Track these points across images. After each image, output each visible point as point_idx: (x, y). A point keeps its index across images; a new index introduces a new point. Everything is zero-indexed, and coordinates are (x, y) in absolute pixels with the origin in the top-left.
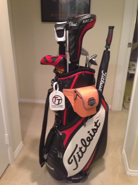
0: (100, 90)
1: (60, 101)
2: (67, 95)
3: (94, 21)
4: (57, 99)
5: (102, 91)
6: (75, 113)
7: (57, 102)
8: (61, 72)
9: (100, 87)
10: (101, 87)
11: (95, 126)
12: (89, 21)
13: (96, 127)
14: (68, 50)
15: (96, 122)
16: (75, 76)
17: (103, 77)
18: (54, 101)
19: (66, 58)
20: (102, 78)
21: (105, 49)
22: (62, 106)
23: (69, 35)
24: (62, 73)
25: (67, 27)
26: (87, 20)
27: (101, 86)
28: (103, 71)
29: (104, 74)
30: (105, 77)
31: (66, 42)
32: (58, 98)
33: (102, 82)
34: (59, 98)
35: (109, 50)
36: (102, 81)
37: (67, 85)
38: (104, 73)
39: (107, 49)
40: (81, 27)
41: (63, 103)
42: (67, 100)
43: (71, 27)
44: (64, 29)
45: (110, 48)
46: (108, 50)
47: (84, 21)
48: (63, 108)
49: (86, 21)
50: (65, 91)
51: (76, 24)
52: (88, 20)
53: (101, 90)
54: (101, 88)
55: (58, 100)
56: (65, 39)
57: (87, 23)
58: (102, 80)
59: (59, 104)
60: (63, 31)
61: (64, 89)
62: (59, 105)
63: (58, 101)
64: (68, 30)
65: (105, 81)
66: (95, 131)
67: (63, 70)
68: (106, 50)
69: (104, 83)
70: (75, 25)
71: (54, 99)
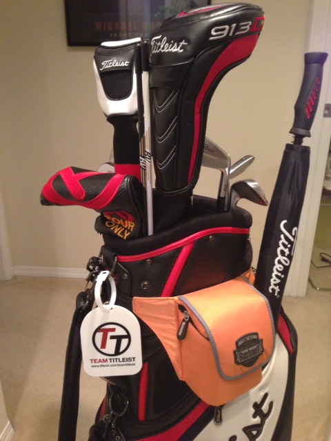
0: (273, 290)
1: (124, 342)
2: (151, 317)
3: (256, 29)
4: (110, 334)
5: (281, 293)
6: (184, 383)
7: (111, 346)
8: (123, 233)
9: (274, 280)
10: (278, 281)
11: (254, 416)
12: (237, 29)
13: (257, 420)
14: (148, 150)
15: (259, 403)
16: (179, 249)
17: (283, 244)
18: (99, 344)
19: (142, 180)
20: (281, 247)
21: (290, 139)
22: (129, 359)
23: (152, 89)
24: (126, 235)
25: (143, 58)
26: (227, 27)
27: (277, 276)
28: (285, 221)
29: (290, 233)
30: (291, 243)
31: (143, 119)
32: (113, 330)
33: (280, 262)
34: (120, 332)
35: (306, 142)
36: (280, 257)
37: (150, 283)
38: (289, 228)
39: (299, 139)
40: (203, 55)
41: (135, 349)
42: (148, 335)
43: (160, 56)
44: (131, 65)
45: (309, 136)
46: (303, 144)
47: (216, 31)
48: (135, 368)
49: (224, 29)
50: (142, 305)
51: (183, 43)
52: (234, 25)
53: (277, 289)
54: (275, 285)
55: (112, 337)
56: (135, 107)
57: (227, 41)
58: (283, 253)
59: (117, 352)
60: (127, 72)
61: (137, 300)
62: (121, 357)
63: (115, 341)
64: (148, 69)
65: (290, 257)
66: (254, 433)
67: (131, 225)
68: (295, 142)
69: (287, 265)
70: (175, 49)
71: (99, 336)
